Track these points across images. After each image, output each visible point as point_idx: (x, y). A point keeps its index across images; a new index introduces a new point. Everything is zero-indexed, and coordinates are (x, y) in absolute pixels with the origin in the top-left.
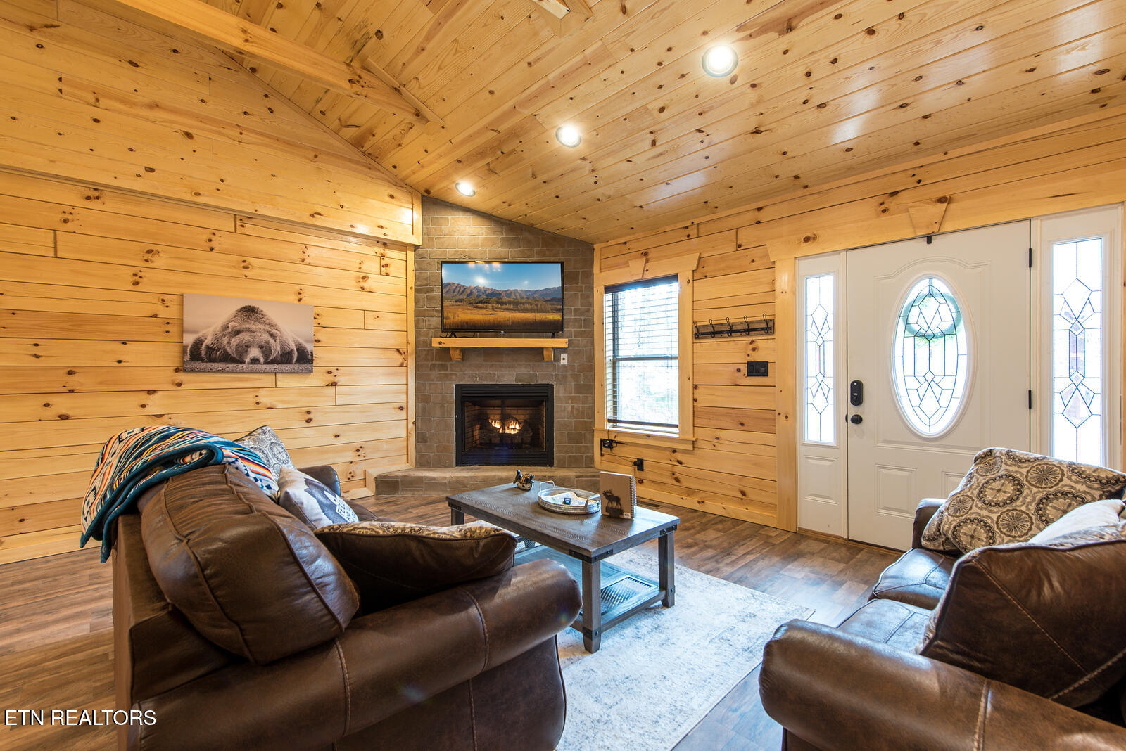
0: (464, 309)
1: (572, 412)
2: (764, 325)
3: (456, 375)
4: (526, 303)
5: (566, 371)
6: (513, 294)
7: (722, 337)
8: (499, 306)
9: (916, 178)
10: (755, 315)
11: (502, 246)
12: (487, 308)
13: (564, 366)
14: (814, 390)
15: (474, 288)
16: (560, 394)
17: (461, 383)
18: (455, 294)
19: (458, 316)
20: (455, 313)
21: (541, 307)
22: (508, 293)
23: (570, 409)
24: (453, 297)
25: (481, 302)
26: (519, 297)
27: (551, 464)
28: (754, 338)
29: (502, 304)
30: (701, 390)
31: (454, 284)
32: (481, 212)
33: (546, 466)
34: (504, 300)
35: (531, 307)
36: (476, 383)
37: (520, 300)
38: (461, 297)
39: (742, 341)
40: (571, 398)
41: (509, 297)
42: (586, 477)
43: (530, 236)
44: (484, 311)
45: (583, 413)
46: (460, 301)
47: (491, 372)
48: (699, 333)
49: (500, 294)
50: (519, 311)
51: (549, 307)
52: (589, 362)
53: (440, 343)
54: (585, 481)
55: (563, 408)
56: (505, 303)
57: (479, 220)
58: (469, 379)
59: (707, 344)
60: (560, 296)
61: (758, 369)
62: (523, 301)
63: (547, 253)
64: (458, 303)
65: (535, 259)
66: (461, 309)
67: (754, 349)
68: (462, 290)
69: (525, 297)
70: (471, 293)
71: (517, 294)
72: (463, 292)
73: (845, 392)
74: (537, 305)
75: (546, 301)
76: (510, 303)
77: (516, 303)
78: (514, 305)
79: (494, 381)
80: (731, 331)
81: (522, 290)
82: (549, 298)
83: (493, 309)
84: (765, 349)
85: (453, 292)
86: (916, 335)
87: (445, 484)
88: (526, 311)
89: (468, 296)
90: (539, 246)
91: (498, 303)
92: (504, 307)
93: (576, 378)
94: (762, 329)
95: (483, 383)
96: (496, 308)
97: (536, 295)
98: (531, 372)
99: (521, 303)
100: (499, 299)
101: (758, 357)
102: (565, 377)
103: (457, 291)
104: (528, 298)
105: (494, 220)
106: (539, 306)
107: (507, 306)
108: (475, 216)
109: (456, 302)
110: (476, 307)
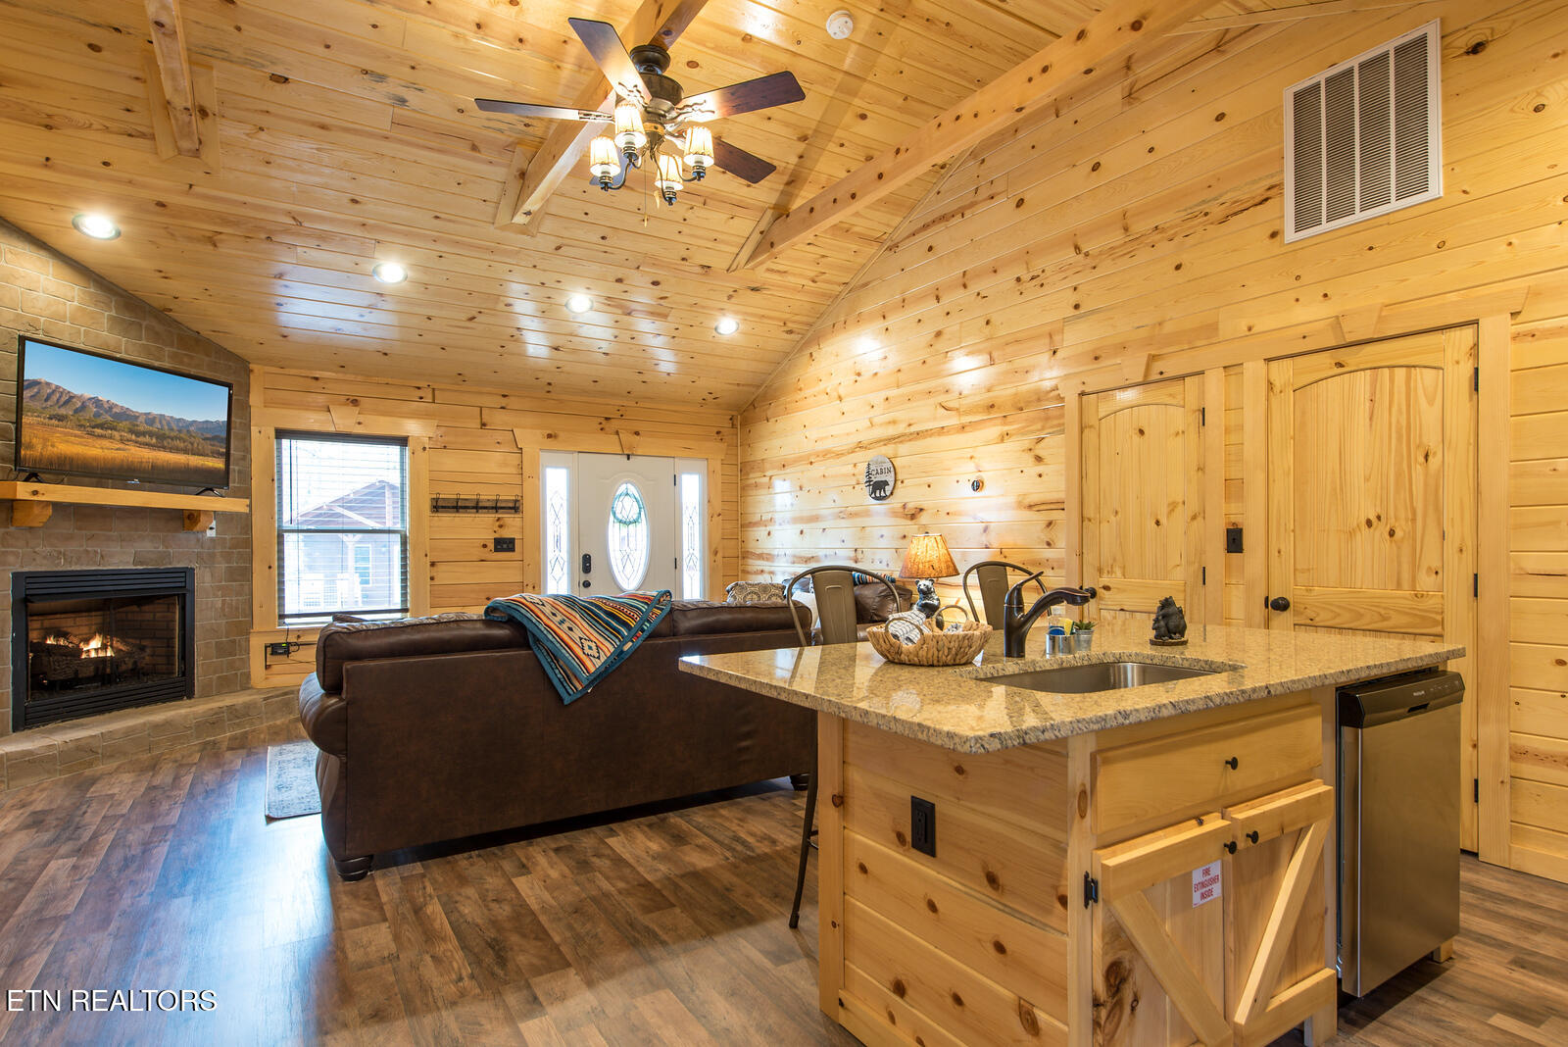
0: (66, 434)
1: (223, 609)
2: (511, 505)
3: (16, 554)
4: (176, 438)
5: (214, 548)
6: (157, 421)
7: (466, 512)
8: (134, 437)
9: (621, 413)
10: (507, 495)
11: (110, 331)
12: (111, 437)
13: (212, 539)
14: (553, 562)
15: (90, 399)
16: (204, 582)
17: (26, 569)
18: (49, 403)
19: (53, 446)
20: (46, 440)
21: (198, 448)
22: (151, 419)
23: (219, 604)
24: (44, 408)
25: (101, 426)
26: (166, 427)
27: (190, 695)
28: (500, 516)
29: (138, 434)
30: (441, 567)
31: (48, 384)
32: (76, 262)
33: (182, 699)
34: (141, 428)
35: (182, 445)
36: (60, 569)
37: (167, 433)
38: (63, 411)
39: (488, 518)
40: (219, 588)
41: (151, 425)
42: (277, 696)
43: (159, 327)
44: (106, 443)
45: (237, 608)
46: (61, 418)
47: (89, 549)
48: (438, 506)
49: (137, 417)
50: (164, 448)
51: (208, 448)
52: (247, 534)
53: (35, 493)
54: (276, 702)
55: (209, 605)
56: (144, 434)
57: (66, 272)
58: (45, 562)
59: (446, 518)
60: (224, 435)
61: (504, 545)
62: (172, 434)
63: (186, 360)
64: (54, 422)
65: (167, 365)
66: (61, 433)
67: (501, 526)
68: (64, 399)
69: (175, 428)
70: (84, 407)
71: (164, 423)
72: (66, 402)
73: (578, 563)
74: (192, 444)
75: (206, 439)
76: (151, 434)
77: (161, 437)
78: (157, 438)
79: (95, 563)
80: (477, 507)
81: (172, 417)
82: (208, 436)
83: (122, 441)
84: (512, 527)
85: (46, 400)
86: (620, 522)
87: (54, 757)
88: (177, 450)
89: (76, 411)
90: (172, 346)
91: (131, 432)
92: (141, 439)
93: (227, 557)
94: (510, 508)
95: (73, 568)
96: (128, 440)
97: (192, 429)
98: (161, 549)
99: (169, 437)
100: (134, 425)
101: (506, 534)
102: (212, 556)
103: (55, 398)
104: (180, 431)
105: (95, 281)
106: (195, 445)
107: (147, 439)
108: (60, 263)
109: (50, 418)
110: (91, 434)
